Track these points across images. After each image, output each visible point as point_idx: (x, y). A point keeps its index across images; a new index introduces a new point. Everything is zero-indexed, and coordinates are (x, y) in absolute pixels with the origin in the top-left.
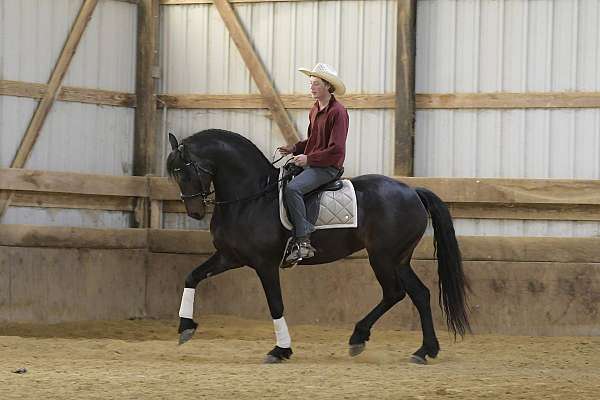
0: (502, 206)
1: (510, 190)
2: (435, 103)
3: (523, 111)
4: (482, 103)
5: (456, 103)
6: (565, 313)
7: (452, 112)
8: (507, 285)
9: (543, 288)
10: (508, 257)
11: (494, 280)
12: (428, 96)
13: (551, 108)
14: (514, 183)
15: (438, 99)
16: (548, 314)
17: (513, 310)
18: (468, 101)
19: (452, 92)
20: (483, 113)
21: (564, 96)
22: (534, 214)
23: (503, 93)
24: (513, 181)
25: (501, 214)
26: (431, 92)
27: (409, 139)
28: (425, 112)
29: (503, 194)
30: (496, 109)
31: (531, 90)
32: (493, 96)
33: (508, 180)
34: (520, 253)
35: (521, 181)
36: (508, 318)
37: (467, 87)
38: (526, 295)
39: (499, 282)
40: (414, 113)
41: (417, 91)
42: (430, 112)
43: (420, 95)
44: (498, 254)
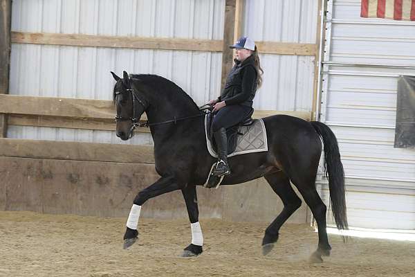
0: (78, 119)
1: (85, 108)
2: (27, 39)
3: (95, 49)
4: (64, 41)
5: (44, 40)
6: (124, 200)
7: (39, 47)
8: (80, 179)
9: (108, 181)
10: (82, 158)
11: (71, 175)
12: (21, 34)
13: (116, 48)
14: (88, 103)
15: (29, 37)
16: (111, 200)
17: (84, 197)
18: (52, 39)
19: (39, 31)
20: (64, 49)
21: (127, 40)
22: (101, 126)
23: (80, 35)
24: (87, 101)
25: (76, 125)
26: (23, 31)
27: (7, 65)
28: (18, 46)
29: (79, 111)
30: (75, 46)
31: (102, 33)
32: (72, 37)
33: (83, 100)
34: (91, 155)
35: (94, 102)
36: (81, 202)
37: (52, 28)
38: (95, 186)
39: (74, 176)
40: (10, 46)
41: (13, 29)
42: (22, 46)
43: (15, 33)
44: (74, 155)
